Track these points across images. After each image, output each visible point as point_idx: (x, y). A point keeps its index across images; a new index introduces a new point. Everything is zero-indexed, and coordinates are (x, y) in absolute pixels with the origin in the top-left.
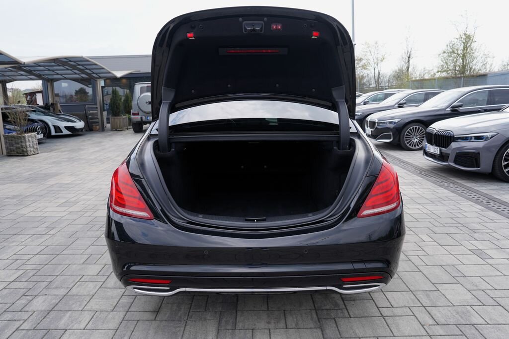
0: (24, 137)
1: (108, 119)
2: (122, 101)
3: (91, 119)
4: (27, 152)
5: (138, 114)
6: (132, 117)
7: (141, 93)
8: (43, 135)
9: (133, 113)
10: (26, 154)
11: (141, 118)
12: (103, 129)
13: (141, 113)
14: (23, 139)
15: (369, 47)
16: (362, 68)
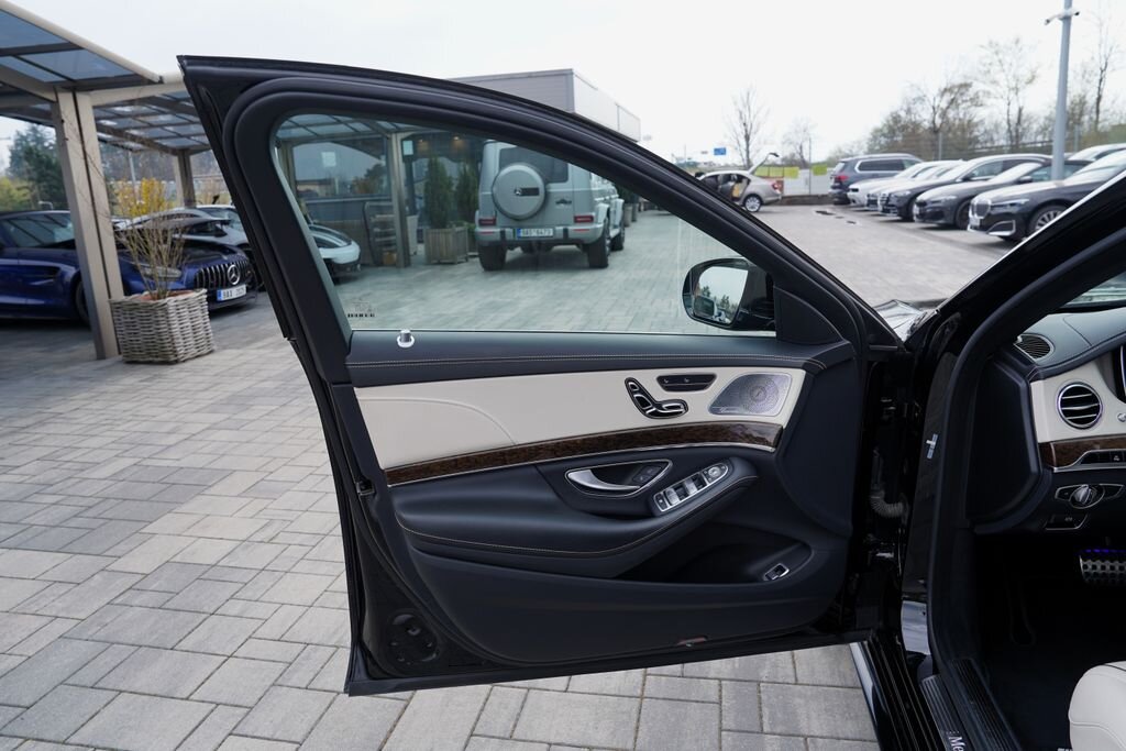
0: (164, 308)
1: (419, 232)
2: (454, 188)
3: (377, 235)
4: (175, 352)
5: (493, 223)
6: (479, 229)
7: (502, 166)
8: (244, 286)
9: (480, 221)
10: (173, 358)
11: (503, 233)
12: (406, 262)
13: (501, 219)
14: (160, 313)
15: (997, 53)
16: (969, 104)
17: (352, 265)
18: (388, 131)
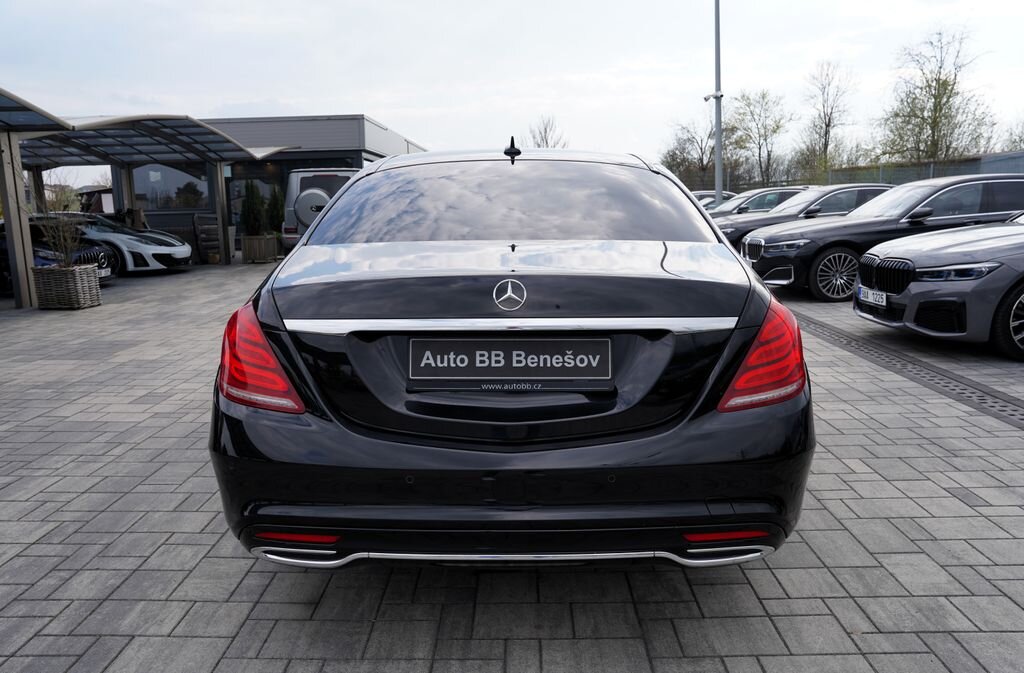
0: (73, 273)
1: (237, 242)
2: (266, 206)
3: (205, 240)
4: (78, 302)
5: (295, 231)
6: (285, 236)
7: (303, 189)
8: (109, 269)
9: (287, 229)
10: (77, 306)
12: (227, 261)
13: (301, 228)
14: (70, 276)
15: (749, 105)
16: (735, 146)
17: (185, 261)
18: (216, 160)
